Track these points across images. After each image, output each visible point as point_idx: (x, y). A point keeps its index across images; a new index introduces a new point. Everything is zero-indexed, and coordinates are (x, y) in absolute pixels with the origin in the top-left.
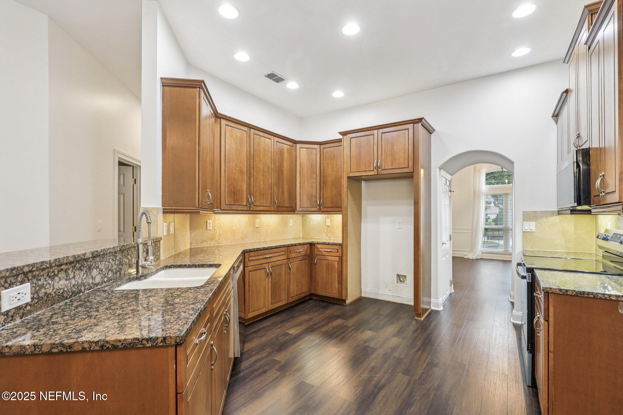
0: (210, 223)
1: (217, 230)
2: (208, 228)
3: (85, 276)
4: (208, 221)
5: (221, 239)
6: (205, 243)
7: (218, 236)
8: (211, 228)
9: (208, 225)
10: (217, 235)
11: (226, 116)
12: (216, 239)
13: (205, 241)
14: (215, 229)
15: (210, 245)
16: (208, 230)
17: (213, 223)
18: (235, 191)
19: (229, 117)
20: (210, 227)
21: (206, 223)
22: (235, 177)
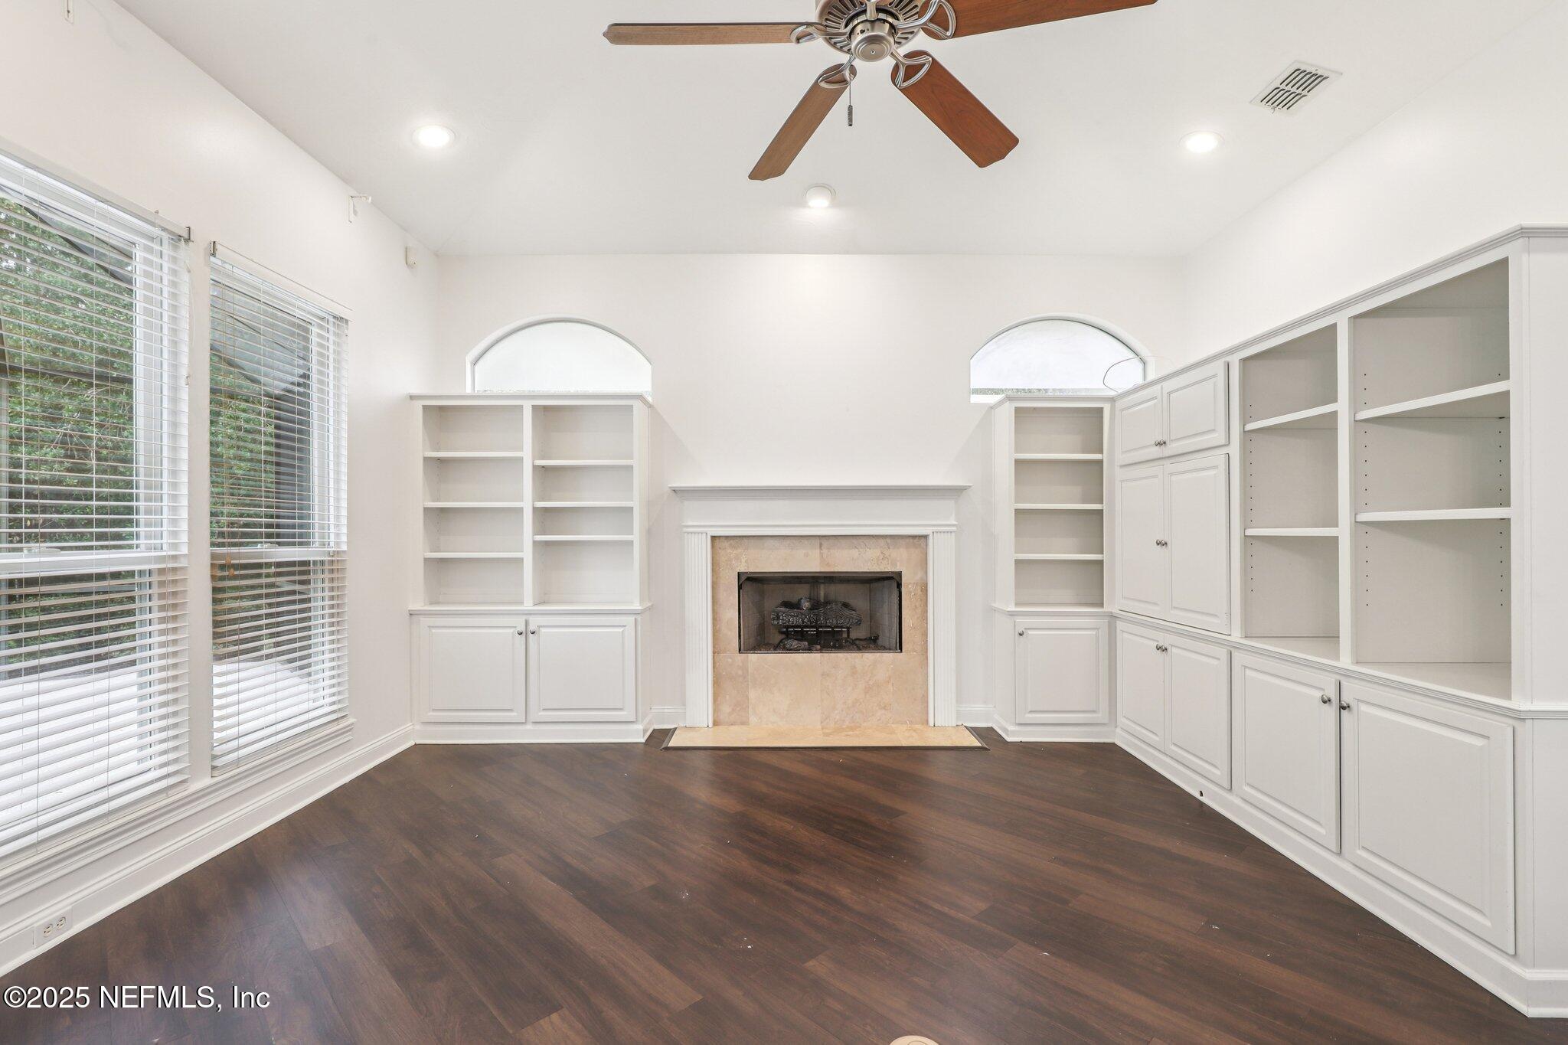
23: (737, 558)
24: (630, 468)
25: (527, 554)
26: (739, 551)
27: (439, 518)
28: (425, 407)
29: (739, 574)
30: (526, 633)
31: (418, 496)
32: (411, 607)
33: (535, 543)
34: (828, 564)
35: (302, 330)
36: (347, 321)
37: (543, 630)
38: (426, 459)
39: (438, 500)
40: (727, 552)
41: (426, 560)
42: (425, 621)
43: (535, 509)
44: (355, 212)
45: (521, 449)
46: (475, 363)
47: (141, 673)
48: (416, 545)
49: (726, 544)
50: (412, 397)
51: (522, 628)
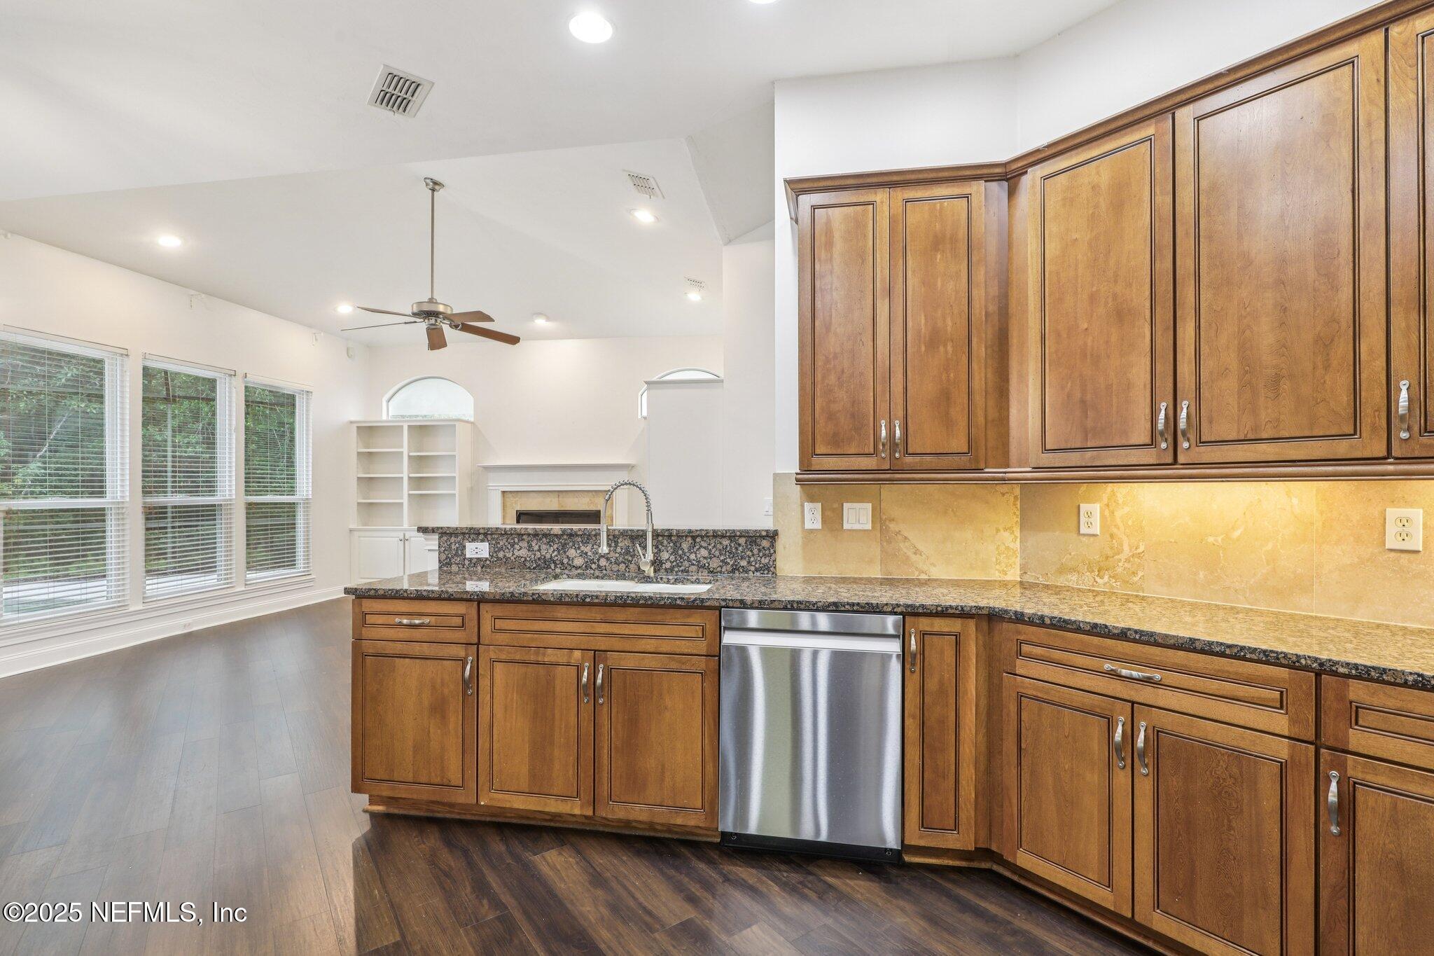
0: (1089, 515)
1: (1125, 538)
2: (1084, 530)
3: (556, 553)
4: (1084, 507)
5: (1140, 574)
6: (1074, 577)
7: (1127, 560)
8: (1096, 529)
9: (1083, 519)
10: (1123, 556)
11: (1038, 151)
12: (1119, 570)
13: (1073, 570)
14: (1112, 536)
15: (1093, 586)
16: (1084, 535)
17: (1107, 513)
18: (1089, 397)
19: (1049, 146)
20: (1089, 525)
21: (1075, 510)
22: (1085, 344)
23: (516, 503)
24: (455, 456)
25: (405, 501)
26: (517, 499)
27: (367, 483)
28: (358, 427)
29: (517, 511)
30: (405, 540)
31: (354, 470)
32: (351, 526)
33: (409, 495)
34: (562, 506)
35: (293, 397)
36: (312, 392)
37: (412, 539)
38: (359, 454)
39: (369, 473)
40: (510, 499)
41: (359, 504)
42: (356, 534)
43: (410, 478)
44: (316, 340)
45: (402, 447)
46: (389, 401)
47: (218, 575)
48: (353, 495)
49: (510, 495)
50: (351, 422)
51: (402, 537)
